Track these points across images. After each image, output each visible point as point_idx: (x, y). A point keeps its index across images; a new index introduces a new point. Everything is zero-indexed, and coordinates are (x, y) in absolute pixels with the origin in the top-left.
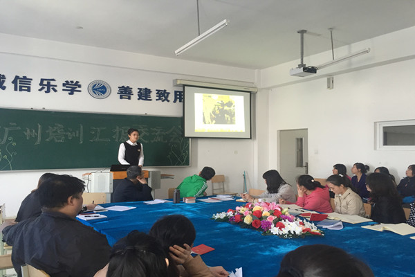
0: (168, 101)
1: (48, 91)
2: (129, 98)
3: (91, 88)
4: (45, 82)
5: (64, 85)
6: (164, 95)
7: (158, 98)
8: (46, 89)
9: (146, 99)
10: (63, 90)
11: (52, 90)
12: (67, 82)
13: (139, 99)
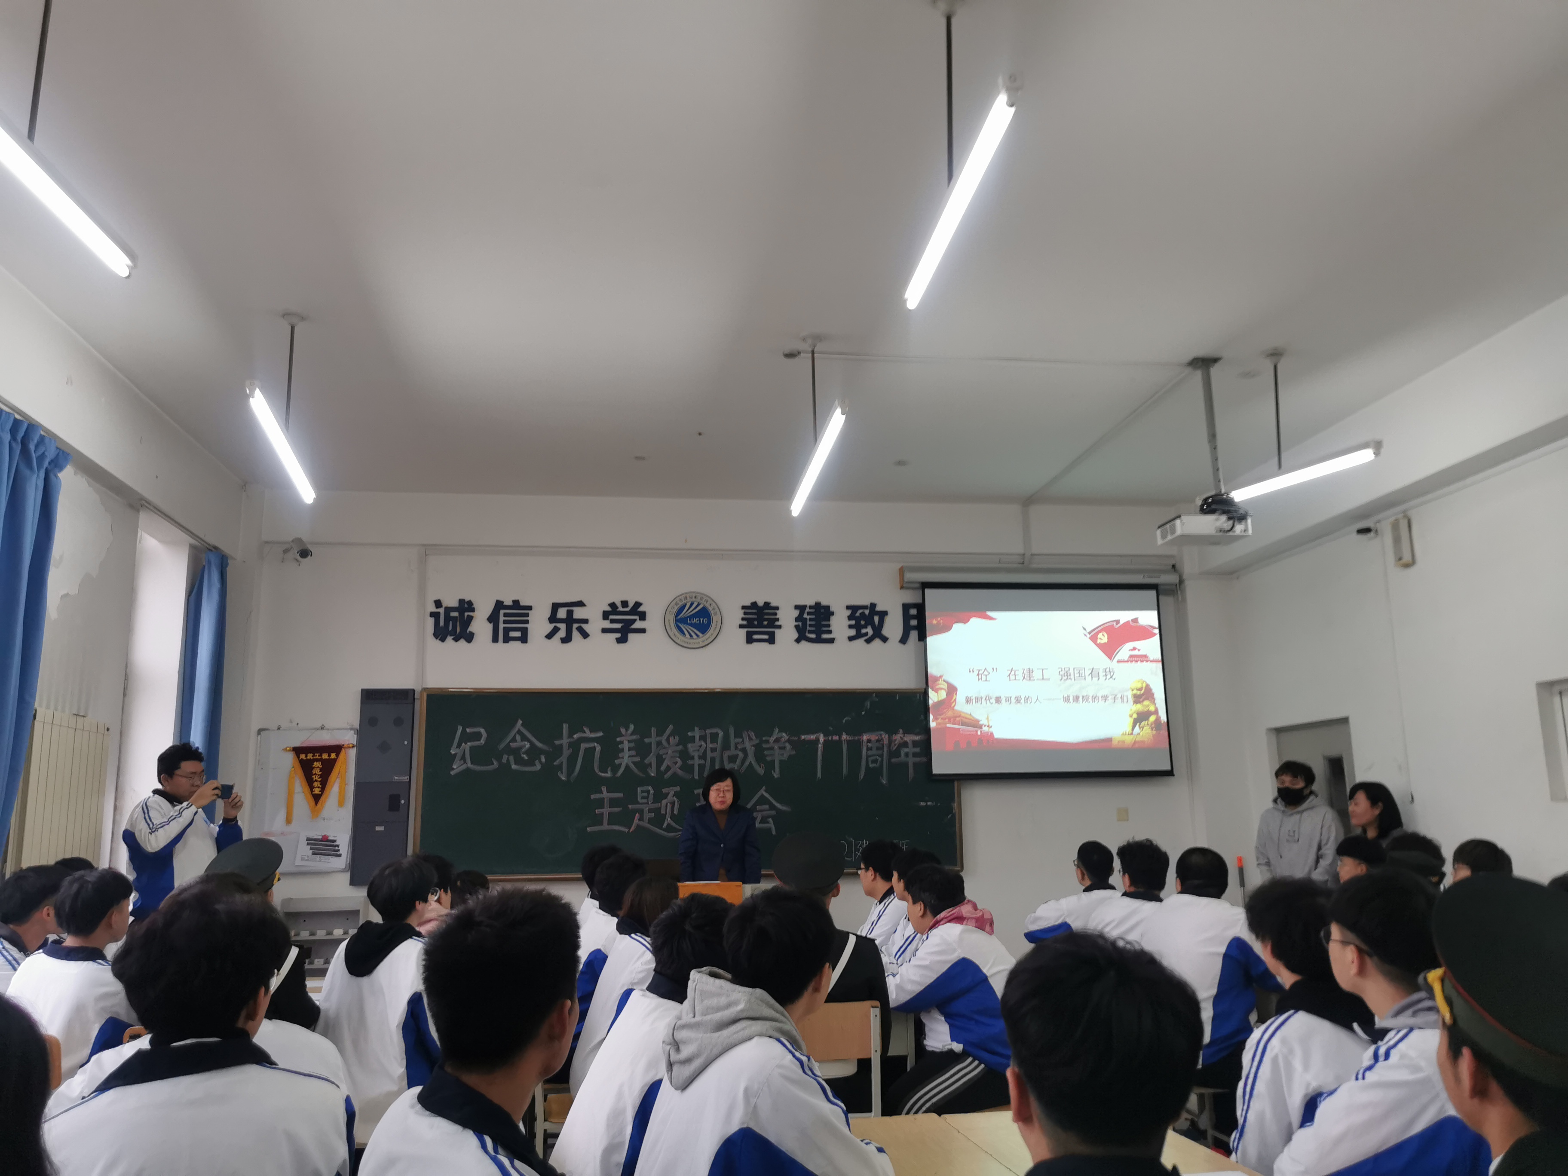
0: (885, 639)
1: (567, 640)
2: (771, 640)
3: (671, 618)
4: (562, 613)
5: (605, 615)
6: (869, 621)
7: (853, 632)
8: (562, 633)
9: (819, 640)
10: (604, 631)
11: (576, 634)
12: (613, 605)
13: (798, 641)
